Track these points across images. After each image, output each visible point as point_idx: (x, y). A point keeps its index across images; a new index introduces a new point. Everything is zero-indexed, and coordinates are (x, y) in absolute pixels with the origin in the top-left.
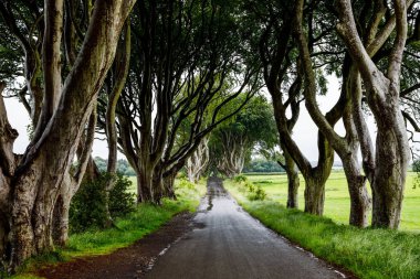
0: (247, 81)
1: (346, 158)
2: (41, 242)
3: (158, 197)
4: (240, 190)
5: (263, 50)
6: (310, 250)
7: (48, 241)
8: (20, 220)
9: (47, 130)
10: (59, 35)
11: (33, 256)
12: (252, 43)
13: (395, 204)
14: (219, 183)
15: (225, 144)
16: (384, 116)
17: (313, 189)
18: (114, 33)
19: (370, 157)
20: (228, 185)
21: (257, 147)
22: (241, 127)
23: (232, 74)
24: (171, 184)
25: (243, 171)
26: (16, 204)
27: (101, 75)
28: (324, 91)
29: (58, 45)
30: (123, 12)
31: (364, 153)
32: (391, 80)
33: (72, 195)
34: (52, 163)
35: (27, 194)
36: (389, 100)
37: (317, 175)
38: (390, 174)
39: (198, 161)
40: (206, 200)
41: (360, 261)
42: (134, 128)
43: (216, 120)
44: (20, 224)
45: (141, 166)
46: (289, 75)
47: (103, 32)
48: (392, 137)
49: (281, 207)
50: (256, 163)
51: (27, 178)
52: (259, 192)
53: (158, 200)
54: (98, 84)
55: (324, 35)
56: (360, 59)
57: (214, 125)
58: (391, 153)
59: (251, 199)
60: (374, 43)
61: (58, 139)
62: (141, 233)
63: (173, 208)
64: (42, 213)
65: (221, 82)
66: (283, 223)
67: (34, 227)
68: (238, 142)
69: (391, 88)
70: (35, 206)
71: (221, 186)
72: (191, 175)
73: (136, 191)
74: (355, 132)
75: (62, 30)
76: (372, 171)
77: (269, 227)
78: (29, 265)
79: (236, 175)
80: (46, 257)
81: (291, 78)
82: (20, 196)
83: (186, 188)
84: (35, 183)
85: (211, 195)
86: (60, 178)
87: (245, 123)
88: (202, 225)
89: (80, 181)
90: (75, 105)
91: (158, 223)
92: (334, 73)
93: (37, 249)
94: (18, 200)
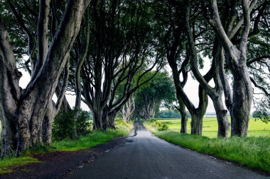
0: (157, 61)
1: (216, 100)
2: (35, 139)
3: (105, 127)
4: (153, 126)
5: (166, 43)
6: (195, 150)
7: (39, 139)
8: (23, 125)
9: (39, 73)
10: (47, 19)
11: (30, 147)
12: (160, 39)
13: (245, 124)
14: (141, 123)
15: (145, 101)
16: (238, 72)
17: (196, 120)
18: (79, 15)
19: (229, 97)
20: (145, 124)
21: (163, 102)
22: (154, 91)
23: (149, 58)
24: (112, 122)
25: (155, 117)
26: (20, 116)
27: (72, 41)
28: (202, 67)
29: (46, 25)
30: (85, 4)
31: (226, 95)
32: (242, 51)
33: (54, 116)
34: (42, 93)
35: (27, 110)
36: (240, 63)
37: (198, 113)
38: (242, 106)
39: (129, 110)
40: (134, 131)
41: (225, 151)
42: (91, 86)
43: (139, 84)
44: (23, 128)
45: (95, 108)
46: (181, 57)
47: (73, 15)
48: (242, 84)
49: (177, 133)
50: (162, 113)
51: (27, 101)
52: (164, 126)
53: (105, 129)
54: (69, 46)
55: (201, 33)
56: (223, 40)
57: (138, 87)
58: (242, 94)
59: (160, 130)
60: (231, 32)
61: (46, 79)
62: (95, 144)
63: (114, 134)
64: (36, 122)
65: (142, 62)
66: (179, 139)
67: (31, 130)
68: (152, 99)
69: (241, 56)
70: (31, 119)
71: (142, 125)
72: (124, 118)
73: (92, 121)
74: (220, 84)
75: (49, 16)
76: (231, 105)
77: (170, 142)
78: (28, 152)
79: (151, 119)
80: (38, 149)
81: (183, 59)
82: (23, 111)
83: (121, 125)
84: (32, 105)
85: (136, 129)
86: (46, 102)
87: (156, 88)
88: (131, 141)
89: (59, 109)
90: (56, 58)
91: (105, 140)
92: (207, 56)
93: (33, 144)
94: (22, 114)
